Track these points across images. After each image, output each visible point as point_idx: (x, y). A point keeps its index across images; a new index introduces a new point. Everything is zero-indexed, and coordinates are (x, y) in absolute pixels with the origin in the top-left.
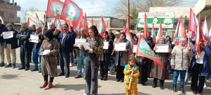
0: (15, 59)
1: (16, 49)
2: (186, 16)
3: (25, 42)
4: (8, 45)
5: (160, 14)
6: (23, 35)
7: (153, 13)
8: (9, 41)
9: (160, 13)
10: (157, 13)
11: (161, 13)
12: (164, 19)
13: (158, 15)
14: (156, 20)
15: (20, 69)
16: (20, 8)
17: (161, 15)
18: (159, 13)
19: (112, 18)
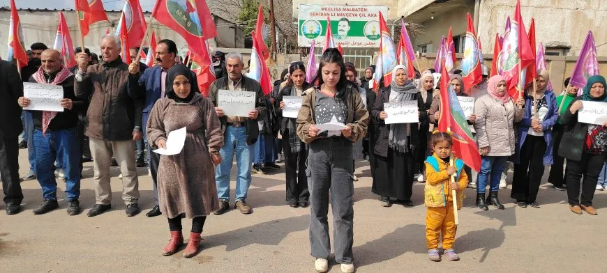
5: (353, 10)
7: (338, 7)
9: (355, 7)
10: (347, 7)
11: (358, 7)
12: (365, 22)
13: (349, 12)
14: (344, 26)
17: (358, 13)
18: (352, 7)
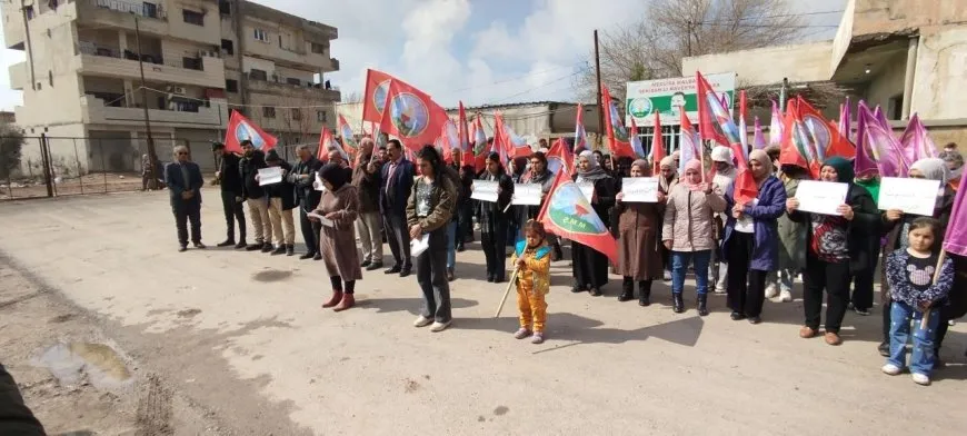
0: (292, 232)
1: (294, 210)
2: (786, 79)
3: (307, 192)
4: (273, 200)
5: (690, 81)
6: (301, 176)
8: (272, 190)
9: (690, 78)
10: (682, 80)
13: (684, 85)
14: (679, 101)
15: (303, 258)
16: (338, 93)
18: (687, 79)
19: (553, 106)
